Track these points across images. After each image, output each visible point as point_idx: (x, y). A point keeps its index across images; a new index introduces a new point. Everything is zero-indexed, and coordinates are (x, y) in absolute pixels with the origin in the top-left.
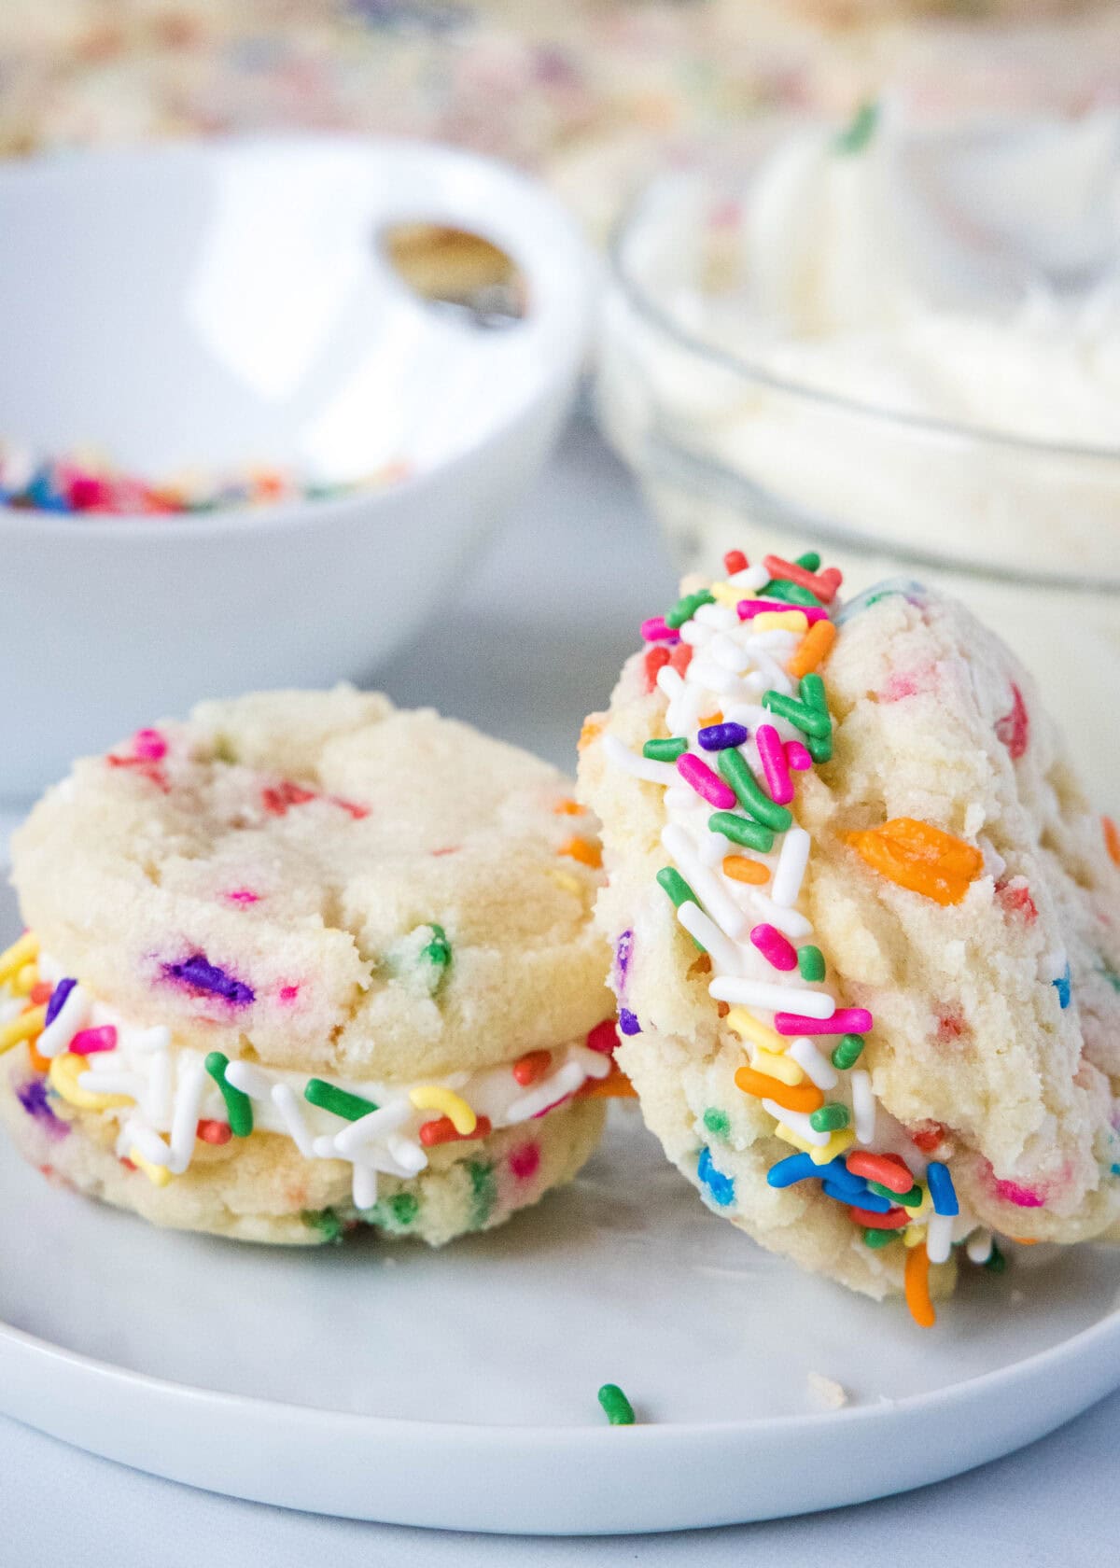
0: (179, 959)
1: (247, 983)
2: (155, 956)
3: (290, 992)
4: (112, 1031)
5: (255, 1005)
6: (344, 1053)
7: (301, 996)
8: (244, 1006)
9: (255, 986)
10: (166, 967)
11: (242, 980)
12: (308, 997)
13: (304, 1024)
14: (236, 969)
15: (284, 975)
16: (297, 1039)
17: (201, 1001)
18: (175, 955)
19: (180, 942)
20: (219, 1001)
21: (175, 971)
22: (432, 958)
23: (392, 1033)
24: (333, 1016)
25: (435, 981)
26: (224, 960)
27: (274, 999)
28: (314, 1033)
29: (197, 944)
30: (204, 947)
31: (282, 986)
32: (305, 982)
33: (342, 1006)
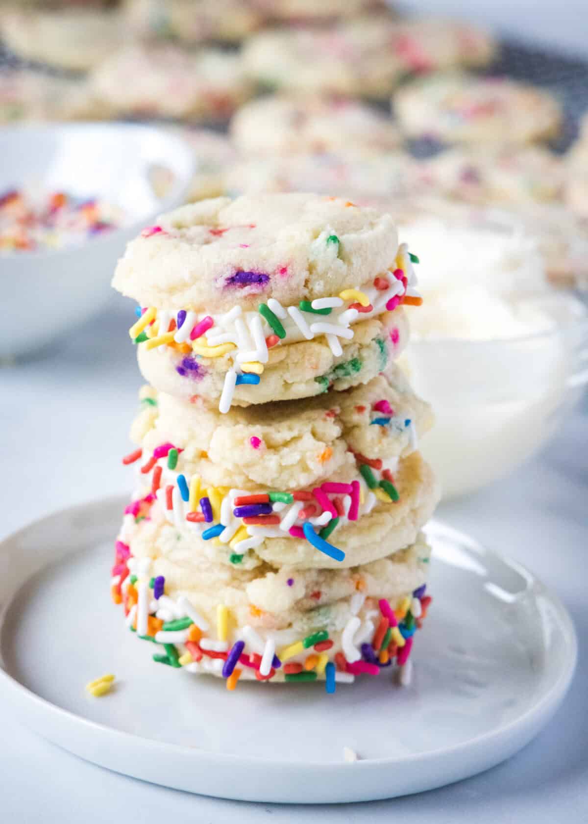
0: (232, 274)
1: (265, 273)
2: (221, 276)
3: (283, 271)
4: (210, 318)
5: (271, 280)
6: (312, 290)
7: (289, 271)
8: (267, 283)
9: (269, 273)
10: (228, 279)
11: (262, 273)
12: (292, 269)
13: (294, 283)
14: (257, 269)
15: (279, 264)
16: (292, 290)
17: (247, 288)
18: (229, 273)
19: (229, 267)
20: (254, 285)
21: (232, 281)
22: (333, 241)
23: (329, 275)
24: (305, 275)
25: (337, 250)
26: (252, 268)
27: (278, 276)
28: (298, 285)
29: (237, 266)
30: (241, 265)
31: (280, 269)
32: (289, 264)
33: (306, 270)
